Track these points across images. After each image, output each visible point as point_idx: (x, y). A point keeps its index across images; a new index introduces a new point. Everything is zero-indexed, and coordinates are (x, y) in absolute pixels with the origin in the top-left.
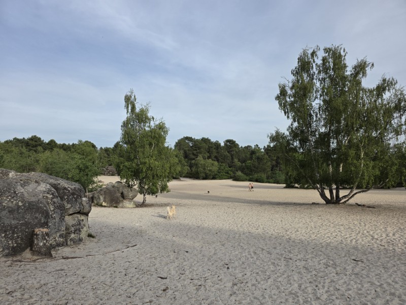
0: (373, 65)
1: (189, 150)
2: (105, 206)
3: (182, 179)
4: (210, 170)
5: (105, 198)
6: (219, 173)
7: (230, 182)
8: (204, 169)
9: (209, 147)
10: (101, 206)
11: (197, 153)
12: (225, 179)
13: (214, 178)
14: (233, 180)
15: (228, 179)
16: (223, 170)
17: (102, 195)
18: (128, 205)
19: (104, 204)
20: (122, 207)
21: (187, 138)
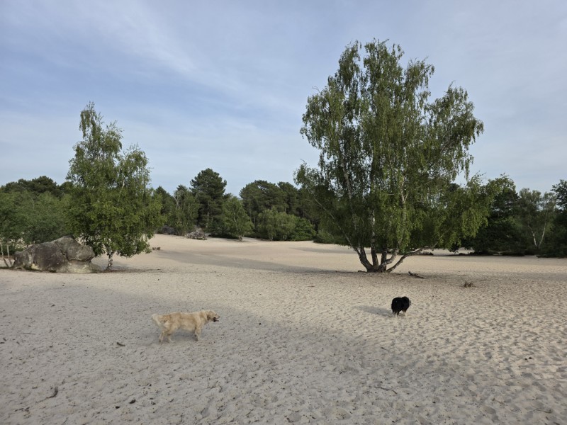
0: (433, 69)
1: (259, 200)
2: (34, 270)
3: (244, 239)
4: (284, 228)
5: (35, 258)
6: (297, 231)
7: (310, 244)
8: (275, 226)
9: (288, 195)
10: (29, 269)
11: (270, 203)
12: (304, 240)
13: (289, 239)
14: (314, 242)
15: (309, 240)
16: (302, 227)
17: (31, 253)
18: (75, 269)
19: (34, 267)
20: (65, 272)
21: (260, 183)
